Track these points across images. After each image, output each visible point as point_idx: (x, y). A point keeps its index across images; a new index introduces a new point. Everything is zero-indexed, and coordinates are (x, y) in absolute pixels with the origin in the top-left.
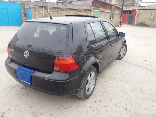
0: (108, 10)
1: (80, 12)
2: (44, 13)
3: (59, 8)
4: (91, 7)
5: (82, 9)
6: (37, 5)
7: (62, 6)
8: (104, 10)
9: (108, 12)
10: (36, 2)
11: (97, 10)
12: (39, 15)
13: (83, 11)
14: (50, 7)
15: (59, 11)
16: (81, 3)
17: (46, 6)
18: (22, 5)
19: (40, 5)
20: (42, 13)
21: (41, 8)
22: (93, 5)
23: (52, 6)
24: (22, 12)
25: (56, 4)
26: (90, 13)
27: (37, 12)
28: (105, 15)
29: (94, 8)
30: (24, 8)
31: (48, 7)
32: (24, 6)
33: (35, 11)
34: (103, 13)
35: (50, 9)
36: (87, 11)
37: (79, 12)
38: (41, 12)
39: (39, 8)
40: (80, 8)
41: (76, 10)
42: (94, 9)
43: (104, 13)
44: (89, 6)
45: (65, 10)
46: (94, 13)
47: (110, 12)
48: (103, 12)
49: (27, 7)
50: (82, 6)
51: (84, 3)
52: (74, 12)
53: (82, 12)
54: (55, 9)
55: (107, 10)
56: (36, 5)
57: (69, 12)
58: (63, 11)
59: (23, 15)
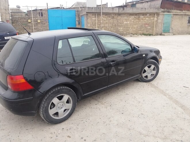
0: (186, 11)
1: (143, 17)
2: (98, 20)
3: (115, 14)
4: (158, 9)
5: (145, 12)
6: (89, 12)
7: (119, 11)
8: (179, 11)
9: (185, 15)
10: (88, 8)
11: (169, 12)
12: (91, 23)
13: (148, 15)
14: (103, 13)
15: (115, 17)
16: (147, 4)
17: (99, 12)
18: (77, 13)
19: (92, 12)
20: (95, 21)
21: (94, 15)
22: (162, 6)
23: (107, 12)
24: (77, 19)
25: (111, 9)
26: (158, 17)
27: (89, 19)
28: (181, 18)
29: (163, 10)
30: (79, 15)
31: (102, 13)
32: (79, 13)
33: (87, 19)
34: (177, 17)
35: (104, 15)
36: (153, 15)
37: (141, 17)
38: (93, 19)
39: (91, 15)
40: (143, 11)
41: (138, 15)
42: (164, 12)
43: (179, 16)
44: (156, 9)
45: (123, 15)
46: (163, 17)
47: (188, 15)
48: (177, 14)
49: (81, 14)
50: (145, 8)
51: (151, 4)
52: (135, 16)
53: (146, 17)
54: (110, 15)
55: (184, 11)
56: (87, 12)
57: (128, 17)
58: (120, 17)
59: (78, 23)
